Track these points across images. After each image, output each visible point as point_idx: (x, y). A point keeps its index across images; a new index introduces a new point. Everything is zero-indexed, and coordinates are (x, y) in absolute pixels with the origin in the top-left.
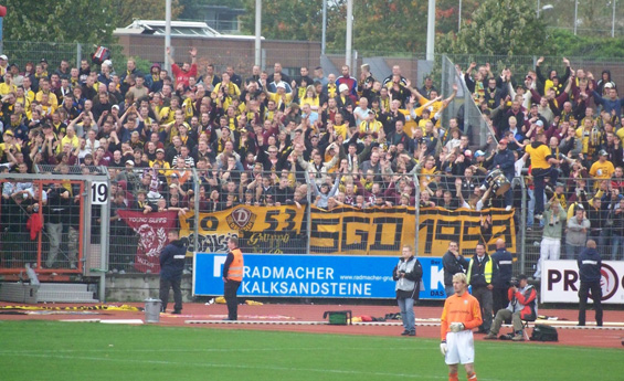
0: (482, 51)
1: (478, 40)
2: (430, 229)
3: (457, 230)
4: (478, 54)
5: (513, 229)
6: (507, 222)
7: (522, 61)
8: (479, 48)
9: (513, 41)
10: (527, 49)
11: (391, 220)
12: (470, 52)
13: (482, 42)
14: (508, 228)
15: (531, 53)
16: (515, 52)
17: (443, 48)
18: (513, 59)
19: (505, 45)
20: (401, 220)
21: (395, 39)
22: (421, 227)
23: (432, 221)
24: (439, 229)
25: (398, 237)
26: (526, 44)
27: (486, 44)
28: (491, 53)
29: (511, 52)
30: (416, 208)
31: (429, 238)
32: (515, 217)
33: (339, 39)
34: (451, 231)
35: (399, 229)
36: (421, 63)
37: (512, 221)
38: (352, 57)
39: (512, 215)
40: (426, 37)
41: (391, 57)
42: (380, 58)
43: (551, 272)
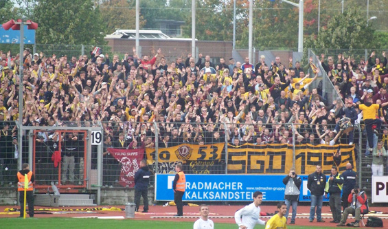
0: (333, 46)
1: (331, 39)
2: (303, 158)
3: (320, 159)
4: (331, 48)
5: (354, 157)
6: (350, 153)
7: (358, 53)
8: (331, 44)
9: (353, 40)
10: (362, 45)
11: (278, 154)
12: (326, 47)
13: (333, 40)
14: (351, 157)
15: (363, 47)
16: (354, 47)
17: (309, 45)
18: (353, 51)
19: (347, 42)
20: (284, 153)
21: (278, 39)
22: (297, 157)
23: (304, 153)
24: (309, 158)
25: (283, 163)
26: (361, 42)
27: (335, 42)
28: (339, 48)
29: (351, 47)
30: (294, 145)
31: (303, 163)
32: (355, 150)
33: (244, 39)
34: (317, 159)
35: (284, 158)
36: (294, 53)
37: (353, 154)
38: (253, 51)
39: (353, 148)
40: (298, 37)
41: (276, 50)
42: (269, 51)
43: (378, 184)
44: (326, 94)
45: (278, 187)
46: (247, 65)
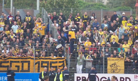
0: (55, 7)
1: (53, 3)
2: (39, 64)
3: (48, 64)
4: (54, 8)
5: (65, 64)
6: (63, 62)
7: (68, 10)
8: (54, 6)
9: (65, 4)
10: (69, 6)
11: (26, 62)
12: (51, 7)
13: (54, 4)
15: (70, 7)
16: (65, 7)
17: (42, 6)
18: (65, 9)
19: (62, 5)
20: (29, 61)
21: (26, 3)
22: (36, 64)
23: (39, 62)
24: (42, 64)
25: (29, 67)
26: (69, 4)
27: (56, 4)
28: (58, 7)
29: (64, 7)
30: (34, 57)
31: (39, 67)
32: (66, 60)
33: (8, 3)
34: (46, 65)
35: (29, 64)
36: (35, 11)
37: (65, 62)
38: (13, 9)
39: (65, 59)
40: (36, 2)
41: (25, 9)
42: (22, 9)
43: (78, 77)
44: (51, 31)
45: (26, 79)
46: (10, 16)
